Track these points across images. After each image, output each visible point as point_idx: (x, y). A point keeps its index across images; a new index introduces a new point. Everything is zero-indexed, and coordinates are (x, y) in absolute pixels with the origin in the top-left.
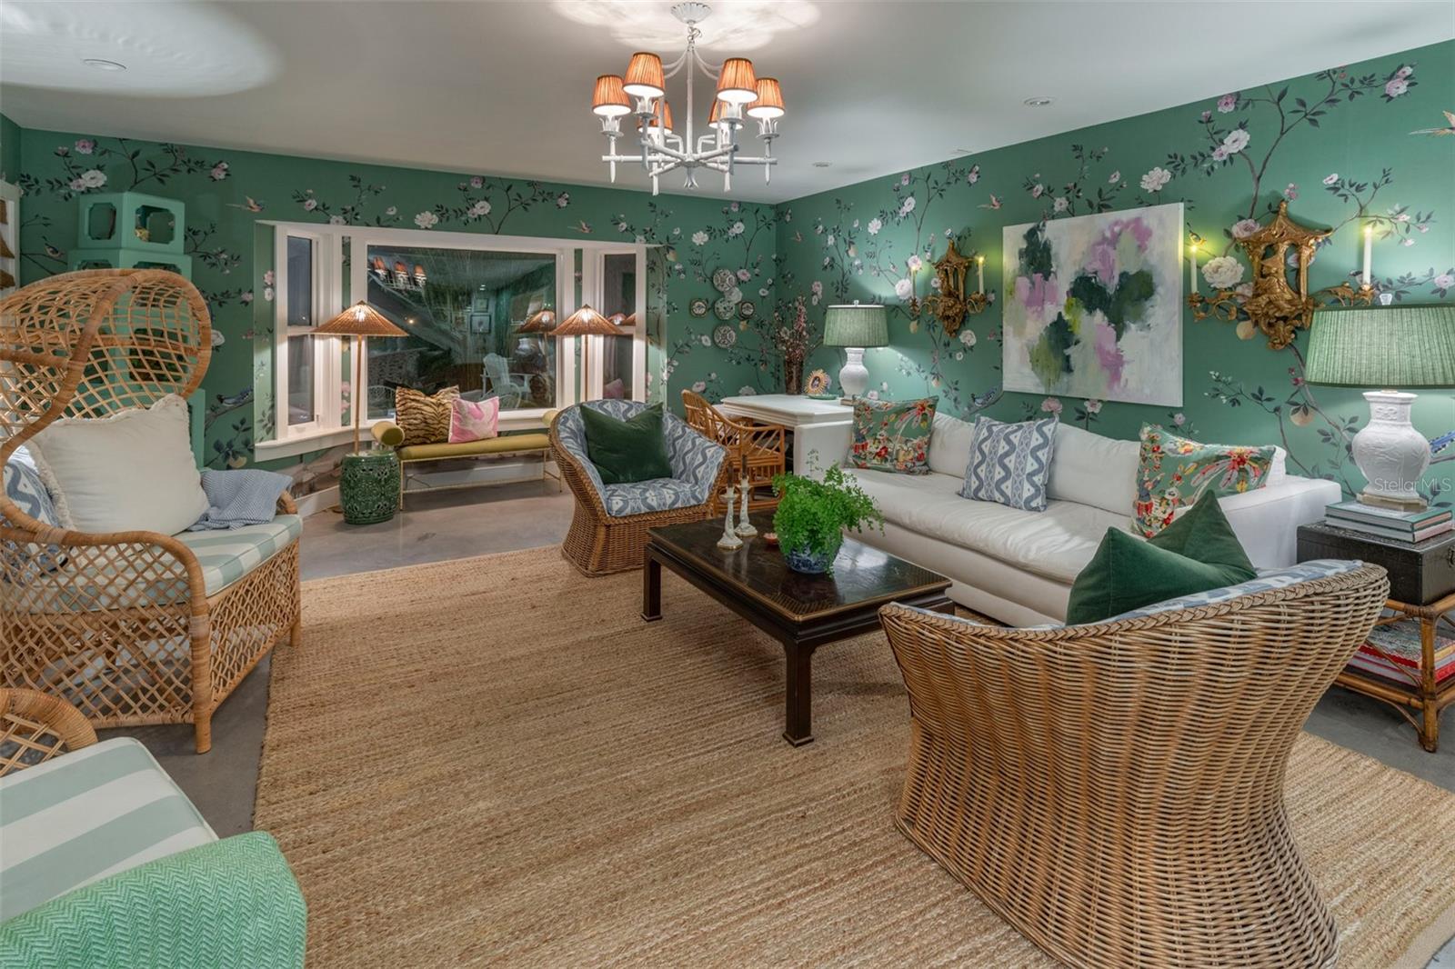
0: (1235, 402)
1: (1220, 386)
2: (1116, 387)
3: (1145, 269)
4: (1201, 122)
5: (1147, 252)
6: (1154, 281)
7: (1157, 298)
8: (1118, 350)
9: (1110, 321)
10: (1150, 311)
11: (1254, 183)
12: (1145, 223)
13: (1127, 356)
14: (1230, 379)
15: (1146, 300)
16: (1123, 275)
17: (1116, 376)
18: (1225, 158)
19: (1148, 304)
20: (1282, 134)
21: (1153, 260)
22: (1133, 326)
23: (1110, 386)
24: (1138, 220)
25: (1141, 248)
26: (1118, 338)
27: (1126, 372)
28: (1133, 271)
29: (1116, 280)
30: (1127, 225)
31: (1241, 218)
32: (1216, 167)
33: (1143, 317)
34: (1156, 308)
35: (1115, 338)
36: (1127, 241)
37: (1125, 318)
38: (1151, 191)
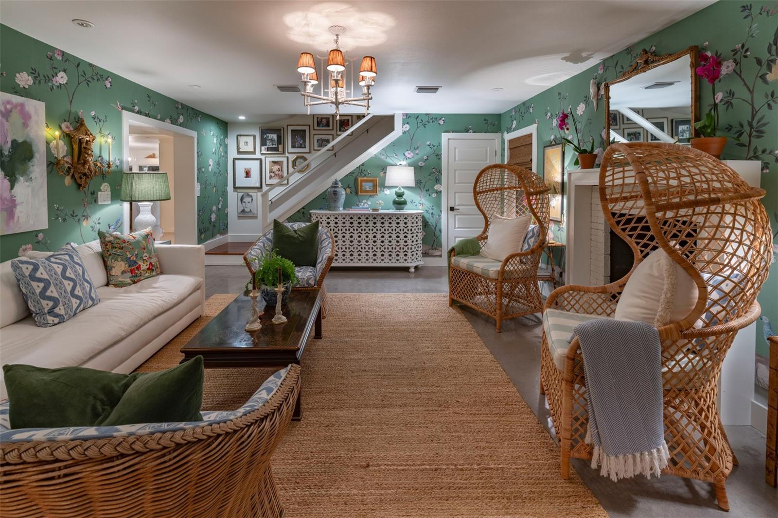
0: (64, 220)
1: (59, 212)
2: (11, 224)
3: (28, 140)
4: (47, 57)
5: (29, 128)
6: (34, 148)
7: (35, 160)
8: (12, 196)
9: (6, 175)
10: (31, 169)
11: (69, 103)
12: (27, 108)
13: (18, 200)
14: (62, 208)
15: (29, 161)
16: (14, 142)
17: (11, 214)
18: (58, 84)
19: (30, 164)
20: (79, 84)
21: (32, 134)
22: (21, 179)
23: (7, 223)
24: (22, 105)
25: (25, 125)
26: (12, 187)
27: (19, 211)
28: (20, 140)
29: (9, 144)
30: (15, 106)
31: (65, 121)
32: (54, 88)
33: (28, 173)
34: (35, 167)
35: (9, 187)
36: (15, 116)
37: (16, 172)
38: (21, 86)
